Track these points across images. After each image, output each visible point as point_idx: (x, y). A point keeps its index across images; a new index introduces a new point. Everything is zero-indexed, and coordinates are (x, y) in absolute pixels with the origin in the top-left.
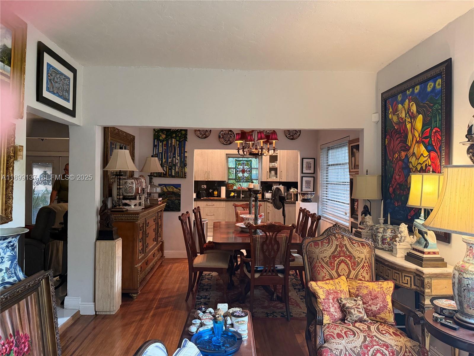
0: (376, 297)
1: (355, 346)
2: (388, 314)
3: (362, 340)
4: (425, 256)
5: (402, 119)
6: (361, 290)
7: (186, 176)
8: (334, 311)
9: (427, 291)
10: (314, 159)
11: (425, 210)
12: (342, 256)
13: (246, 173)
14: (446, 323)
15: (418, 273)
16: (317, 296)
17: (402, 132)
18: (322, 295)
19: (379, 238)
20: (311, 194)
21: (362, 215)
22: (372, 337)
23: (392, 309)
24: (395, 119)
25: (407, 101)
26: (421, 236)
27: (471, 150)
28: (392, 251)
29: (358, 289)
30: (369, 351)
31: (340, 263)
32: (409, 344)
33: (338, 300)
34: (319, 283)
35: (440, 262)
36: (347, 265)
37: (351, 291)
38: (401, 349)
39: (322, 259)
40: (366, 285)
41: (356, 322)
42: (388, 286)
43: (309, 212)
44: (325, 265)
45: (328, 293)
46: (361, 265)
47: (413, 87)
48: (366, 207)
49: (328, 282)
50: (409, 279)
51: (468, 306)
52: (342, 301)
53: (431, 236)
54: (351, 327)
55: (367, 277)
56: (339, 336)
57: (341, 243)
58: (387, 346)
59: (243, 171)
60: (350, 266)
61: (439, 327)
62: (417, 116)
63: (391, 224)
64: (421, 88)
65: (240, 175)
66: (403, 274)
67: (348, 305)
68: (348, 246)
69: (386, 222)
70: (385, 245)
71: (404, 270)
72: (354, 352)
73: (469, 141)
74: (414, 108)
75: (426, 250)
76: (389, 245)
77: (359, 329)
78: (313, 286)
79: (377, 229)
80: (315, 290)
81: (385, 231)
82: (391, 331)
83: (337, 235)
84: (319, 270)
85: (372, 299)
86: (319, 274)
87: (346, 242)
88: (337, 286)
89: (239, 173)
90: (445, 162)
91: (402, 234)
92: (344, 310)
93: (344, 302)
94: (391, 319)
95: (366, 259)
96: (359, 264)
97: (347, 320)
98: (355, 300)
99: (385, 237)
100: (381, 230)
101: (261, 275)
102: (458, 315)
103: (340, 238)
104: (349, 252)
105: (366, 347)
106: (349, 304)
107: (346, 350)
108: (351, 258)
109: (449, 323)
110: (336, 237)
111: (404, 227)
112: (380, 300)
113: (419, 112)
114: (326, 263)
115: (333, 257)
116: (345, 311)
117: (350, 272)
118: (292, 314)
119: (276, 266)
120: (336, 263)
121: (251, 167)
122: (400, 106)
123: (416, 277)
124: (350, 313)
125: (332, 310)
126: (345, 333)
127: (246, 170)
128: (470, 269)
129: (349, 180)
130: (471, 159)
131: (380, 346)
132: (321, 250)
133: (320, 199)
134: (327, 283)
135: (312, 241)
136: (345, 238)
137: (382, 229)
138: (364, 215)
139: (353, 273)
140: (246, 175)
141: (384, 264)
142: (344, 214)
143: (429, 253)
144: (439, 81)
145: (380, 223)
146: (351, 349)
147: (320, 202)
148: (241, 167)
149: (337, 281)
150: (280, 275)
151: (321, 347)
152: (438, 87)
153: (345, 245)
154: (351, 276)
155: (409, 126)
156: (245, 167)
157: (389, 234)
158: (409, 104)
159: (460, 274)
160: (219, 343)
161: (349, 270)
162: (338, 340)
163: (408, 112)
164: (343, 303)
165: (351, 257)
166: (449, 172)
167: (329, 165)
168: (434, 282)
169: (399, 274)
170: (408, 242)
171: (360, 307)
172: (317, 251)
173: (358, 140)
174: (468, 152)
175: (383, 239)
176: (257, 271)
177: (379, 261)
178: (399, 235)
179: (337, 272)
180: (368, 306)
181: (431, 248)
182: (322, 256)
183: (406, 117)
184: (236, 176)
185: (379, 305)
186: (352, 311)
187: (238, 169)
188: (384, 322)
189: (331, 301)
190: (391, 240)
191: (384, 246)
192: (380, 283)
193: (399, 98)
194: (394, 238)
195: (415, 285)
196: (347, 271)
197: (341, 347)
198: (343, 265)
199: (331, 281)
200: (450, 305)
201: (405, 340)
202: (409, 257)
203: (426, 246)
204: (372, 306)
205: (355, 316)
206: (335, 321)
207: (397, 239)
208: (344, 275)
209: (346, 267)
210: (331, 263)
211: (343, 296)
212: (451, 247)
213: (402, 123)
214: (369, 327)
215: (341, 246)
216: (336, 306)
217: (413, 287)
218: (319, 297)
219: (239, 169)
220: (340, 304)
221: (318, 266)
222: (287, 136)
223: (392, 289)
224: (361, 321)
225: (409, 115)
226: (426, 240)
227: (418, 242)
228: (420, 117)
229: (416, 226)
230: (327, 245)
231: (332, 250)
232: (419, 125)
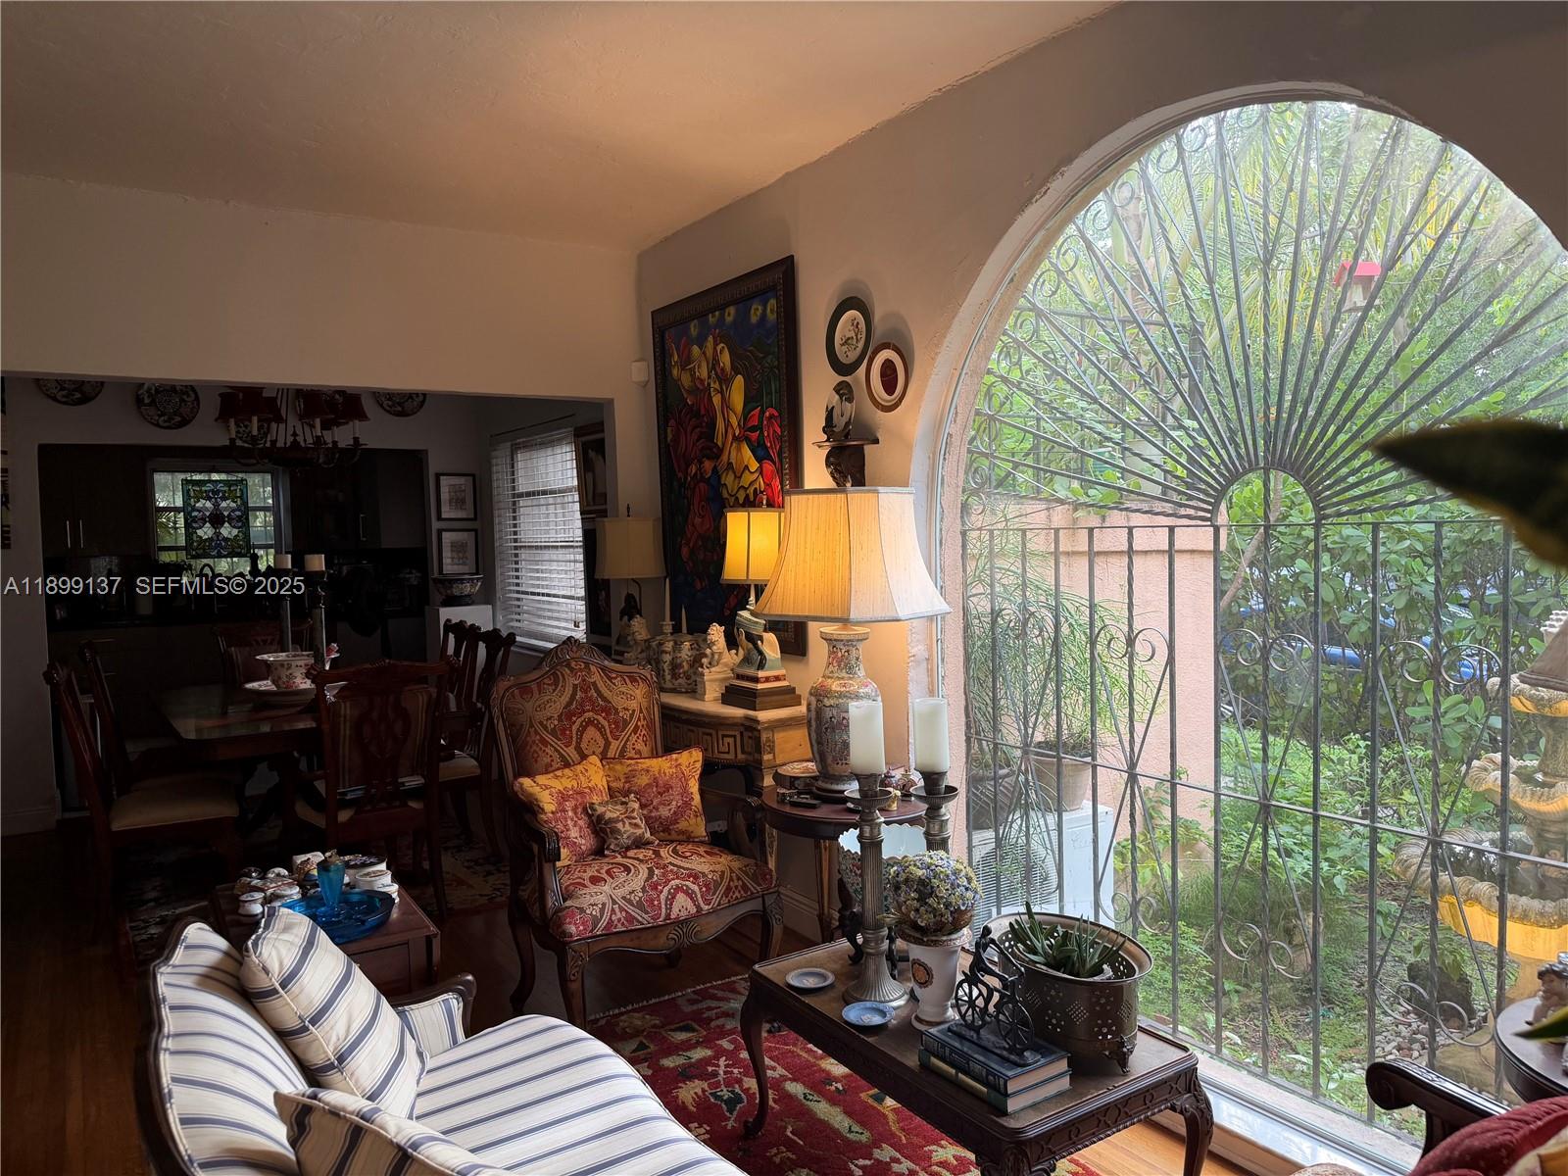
0: (668, 788)
1: (630, 889)
2: (693, 821)
3: (646, 875)
4: (760, 686)
5: (702, 381)
6: (635, 780)
7: (8, 539)
8: (577, 834)
9: (767, 757)
10: (473, 476)
11: (756, 586)
12: (588, 711)
13: (226, 525)
14: (800, 800)
15: (748, 724)
16: (536, 808)
17: (703, 412)
18: (548, 804)
19: (665, 666)
20: (473, 579)
21: (621, 619)
22: (665, 867)
23: (700, 808)
24: (686, 380)
25: (711, 338)
26: (750, 645)
27: (832, 459)
29: (628, 778)
30: (662, 892)
31: (587, 724)
32: (736, 865)
33: (585, 810)
34: (541, 779)
35: (788, 696)
36: (600, 729)
37: (613, 785)
38: (722, 877)
39: (541, 723)
40: (644, 766)
41: (628, 848)
42: (691, 760)
43: (479, 628)
44: (549, 738)
45: (563, 797)
46: (631, 726)
47: (722, 308)
48: (630, 598)
49: (559, 773)
50: (731, 740)
51: (835, 759)
52: (595, 810)
53: (771, 644)
54: (619, 859)
55: (645, 750)
56: (595, 880)
57: (584, 680)
58: (695, 876)
59: (217, 520)
60: (608, 731)
61: (788, 809)
62: (733, 378)
63: (690, 632)
64: (737, 311)
65: (206, 532)
66: (720, 733)
67: (608, 815)
68: (600, 685)
69: (677, 629)
70: (680, 681)
71: (722, 724)
72: (629, 902)
73: (828, 440)
74: (726, 359)
75: (761, 674)
76: (688, 678)
77: (637, 859)
78: (525, 786)
79: (660, 644)
80: (531, 795)
81: (677, 645)
82: (701, 850)
83: (573, 664)
84: (535, 751)
85: (659, 793)
86: (536, 761)
87: (596, 677)
88: (582, 778)
89: (201, 528)
90: (790, 484)
91: (715, 648)
92: (601, 829)
93: (600, 810)
94: (700, 828)
95: (641, 712)
96: (626, 723)
97: (608, 848)
98: (623, 803)
99: (679, 661)
100: (669, 646)
101: (355, 814)
102: (820, 784)
103: (581, 670)
104: (605, 699)
105: (654, 887)
106: (612, 812)
107: (614, 902)
108: (608, 713)
109: (805, 799)
110: (572, 670)
111: (716, 632)
112: (676, 792)
113: (736, 370)
114: (553, 733)
115: (568, 715)
116: (603, 831)
117: (607, 744)
119: (400, 780)
120: (574, 728)
121: (245, 503)
122: (696, 349)
123: (746, 734)
124: (615, 831)
125: (574, 833)
126: (608, 872)
127: (226, 514)
128: (834, 688)
129: (577, 533)
130: (834, 478)
131: (683, 879)
132: (538, 703)
133: (499, 594)
134: (557, 777)
135: (514, 686)
136: (593, 668)
137: (672, 643)
138: (626, 618)
139: (615, 745)
140: (227, 531)
141: (679, 720)
142: (572, 626)
143: (767, 680)
144: (773, 302)
145: (663, 633)
146: (624, 898)
147: (498, 603)
148: (208, 504)
149: (579, 768)
150: (413, 804)
151: (560, 910)
152: (772, 317)
153: (594, 684)
154: (611, 754)
155: (716, 400)
156: (224, 504)
157: (686, 651)
158: (715, 348)
159: (818, 701)
161: (606, 740)
162: (593, 889)
163: (714, 368)
164: (599, 812)
165: (608, 710)
166: (795, 501)
167: (521, 495)
168: (779, 737)
169: (711, 735)
170: (726, 665)
171: (635, 814)
172: (529, 706)
173: (599, 427)
174: (828, 465)
175: (675, 666)
176: (345, 804)
177: (670, 715)
178: (708, 651)
179: (578, 749)
180: (651, 811)
181: (772, 669)
182: (541, 716)
183: (709, 377)
184: (189, 535)
185: (674, 803)
186: (620, 825)
187: (195, 514)
188: (688, 838)
189: (570, 814)
190: (691, 666)
191: (676, 683)
192: (674, 756)
193: (694, 329)
194: (696, 662)
195: (743, 752)
196: (602, 743)
197: (602, 898)
198: (591, 732)
199: (567, 771)
200: (807, 770)
201: (729, 858)
202: (731, 695)
203: (761, 666)
204: (661, 808)
205: (625, 836)
206: (581, 858)
207: (705, 661)
208: (594, 753)
209: (598, 736)
210: (563, 731)
211: (596, 799)
212: (807, 663)
213: (701, 391)
214: (657, 853)
215: (585, 687)
216: (581, 823)
217: (741, 756)
218: (543, 810)
219: (199, 511)
220: (590, 816)
221: (534, 742)
222: (382, 406)
223: (699, 765)
224: (639, 843)
225: (716, 374)
226: (761, 653)
227: (747, 660)
228: (739, 380)
229: (741, 625)
230: (551, 688)
231: (565, 699)
232: (737, 398)
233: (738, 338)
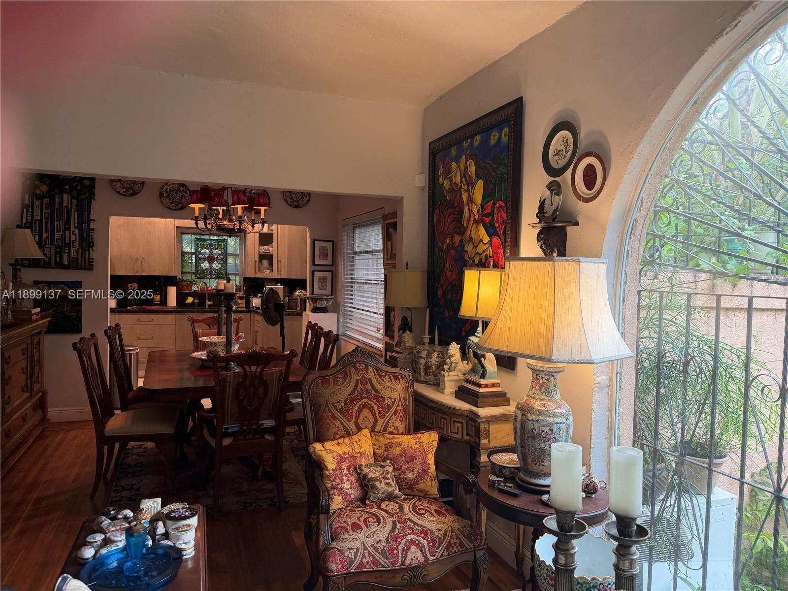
0: (413, 458)
1: (378, 539)
2: (429, 483)
3: (390, 528)
4: (481, 390)
5: (456, 185)
6: (391, 449)
7: (92, 265)
8: (350, 487)
9: (483, 441)
10: (333, 242)
11: (483, 321)
12: (365, 398)
13: (216, 262)
14: (505, 488)
15: (472, 416)
16: (323, 466)
17: (456, 204)
18: (330, 463)
19: (421, 367)
20: (327, 299)
21: (399, 332)
22: (405, 522)
23: (435, 474)
24: (447, 185)
25: (464, 157)
26: (476, 361)
27: (542, 236)
28: (438, 384)
29: (388, 447)
30: (400, 544)
31: (361, 410)
32: (456, 525)
33: (355, 469)
34: (328, 445)
35: (501, 398)
36: (372, 411)
37: (377, 451)
38: (445, 535)
39: (333, 404)
40: (398, 441)
41: (383, 500)
42: (430, 439)
43: (322, 329)
44: (337, 414)
45: (341, 459)
46: (393, 410)
47: (472, 137)
48: (405, 319)
49: (341, 441)
50: (459, 425)
51: (534, 460)
52: (362, 470)
53: (490, 361)
54: (375, 510)
55: (402, 428)
56: (356, 527)
57: (363, 377)
58: (425, 532)
59: (211, 259)
60: (377, 412)
61: (496, 495)
62: (475, 183)
63: (440, 344)
64: (482, 138)
65: (205, 265)
66: (453, 419)
67: (371, 475)
68: (374, 381)
69: (432, 342)
70: (430, 377)
71: (454, 414)
72: (376, 549)
73: (540, 222)
74: (472, 170)
75: (482, 382)
76: (435, 375)
77: (386, 511)
78: (316, 450)
79: (419, 352)
80: (320, 456)
81: (429, 355)
82: (433, 508)
83: (358, 365)
84: (328, 423)
85: (407, 462)
86: (328, 430)
87: (372, 375)
88: (356, 445)
89: (203, 263)
90: (510, 252)
91: (452, 359)
92: (365, 484)
93: (366, 470)
94: (433, 489)
95: (400, 400)
96: (389, 408)
97: (369, 499)
98: (382, 466)
99: (430, 364)
100: (424, 354)
101: (233, 441)
102: (521, 475)
103: (362, 370)
104: (376, 390)
105: (395, 539)
106: (373, 473)
107: (365, 549)
108: (378, 401)
109: (509, 487)
110: (356, 369)
111: (454, 349)
112: (418, 461)
113: (478, 177)
114: (341, 411)
115: (352, 399)
116: (366, 486)
117: (376, 421)
118: (287, 499)
119: (261, 422)
120: (355, 409)
121: (226, 251)
122: (454, 164)
123: (470, 422)
124: (374, 487)
125: (346, 485)
126: (365, 521)
127: (216, 256)
128: (536, 406)
129: (382, 277)
130: (542, 249)
131: (416, 535)
132: (332, 391)
133: (341, 308)
134: (339, 444)
135: (319, 377)
136: (370, 369)
137: (426, 352)
138: (401, 331)
139: (381, 422)
140: (215, 265)
141: (426, 405)
142: (375, 330)
143: (487, 386)
144: (506, 130)
145: (424, 344)
146: (372, 546)
147: (341, 313)
148: (207, 251)
149: (355, 438)
150: (268, 437)
151: (327, 549)
152: (505, 140)
153: (370, 380)
154: (377, 429)
155: (465, 197)
156: (215, 252)
157: (435, 359)
158: (466, 163)
159: (523, 415)
160: (137, 572)
161: (375, 418)
162: (353, 535)
163: (464, 176)
164: (364, 472)
165: (378, 398)
166: (513, 266)
167: (355, 253)
168: (493, 428)
169: (446, 419)
170: (460, 371)
171: (389, 476)
172: (326, 392)
173: (394, 215)
174: (539, 239)
175: (427, 367)
176: (227, 435)
177: (420, 401)
178: (448, 361)
179: (356, 423)
180: (401, 474)
181: (490, 378)
182: (333, 399)
183: (461, 182)
184: (196, 266)
185: (416, 470)
186: (377, 484)
187: (200, 256)
188: (424, 495)
189: (345, 471)
190: (438, 368)
191: (428, 378)
192: (419, 435)
193: (454, 152)
194: (441, 366)
195: (468, 435)
196: (372, 420)
197: (357, 544)
198: (366, 412)
199: (347, 440)
200: (512, 461)
201: (452, 519)
202: (462, 393)
203: (483, 376)
204: (407, 472)
205: (381, 492)
206: (350, 504)
207: (446, 367)
208: (366, 427)
209: (370, 415)
210: (347, 410)
211: (364, 462)
212: (516, 375)
213: (456, 191)
214: (401, 507)
215: (364, 381)
216: (352, 478)
217: (465, 437)
218: (327, 468)
219: (203, 255)
220: (359, 474)
221: (328, 416)
222: (287, 202)
223: (435, 444)
224: (390, 497)
225: (466, 180)
226: (483, 367)
227: (473, 370)
228: (480, 184)
229: (470, 347)
230: (342, 381)
231: (350, 389)
232: (478, 195)
233: (482, 156)
